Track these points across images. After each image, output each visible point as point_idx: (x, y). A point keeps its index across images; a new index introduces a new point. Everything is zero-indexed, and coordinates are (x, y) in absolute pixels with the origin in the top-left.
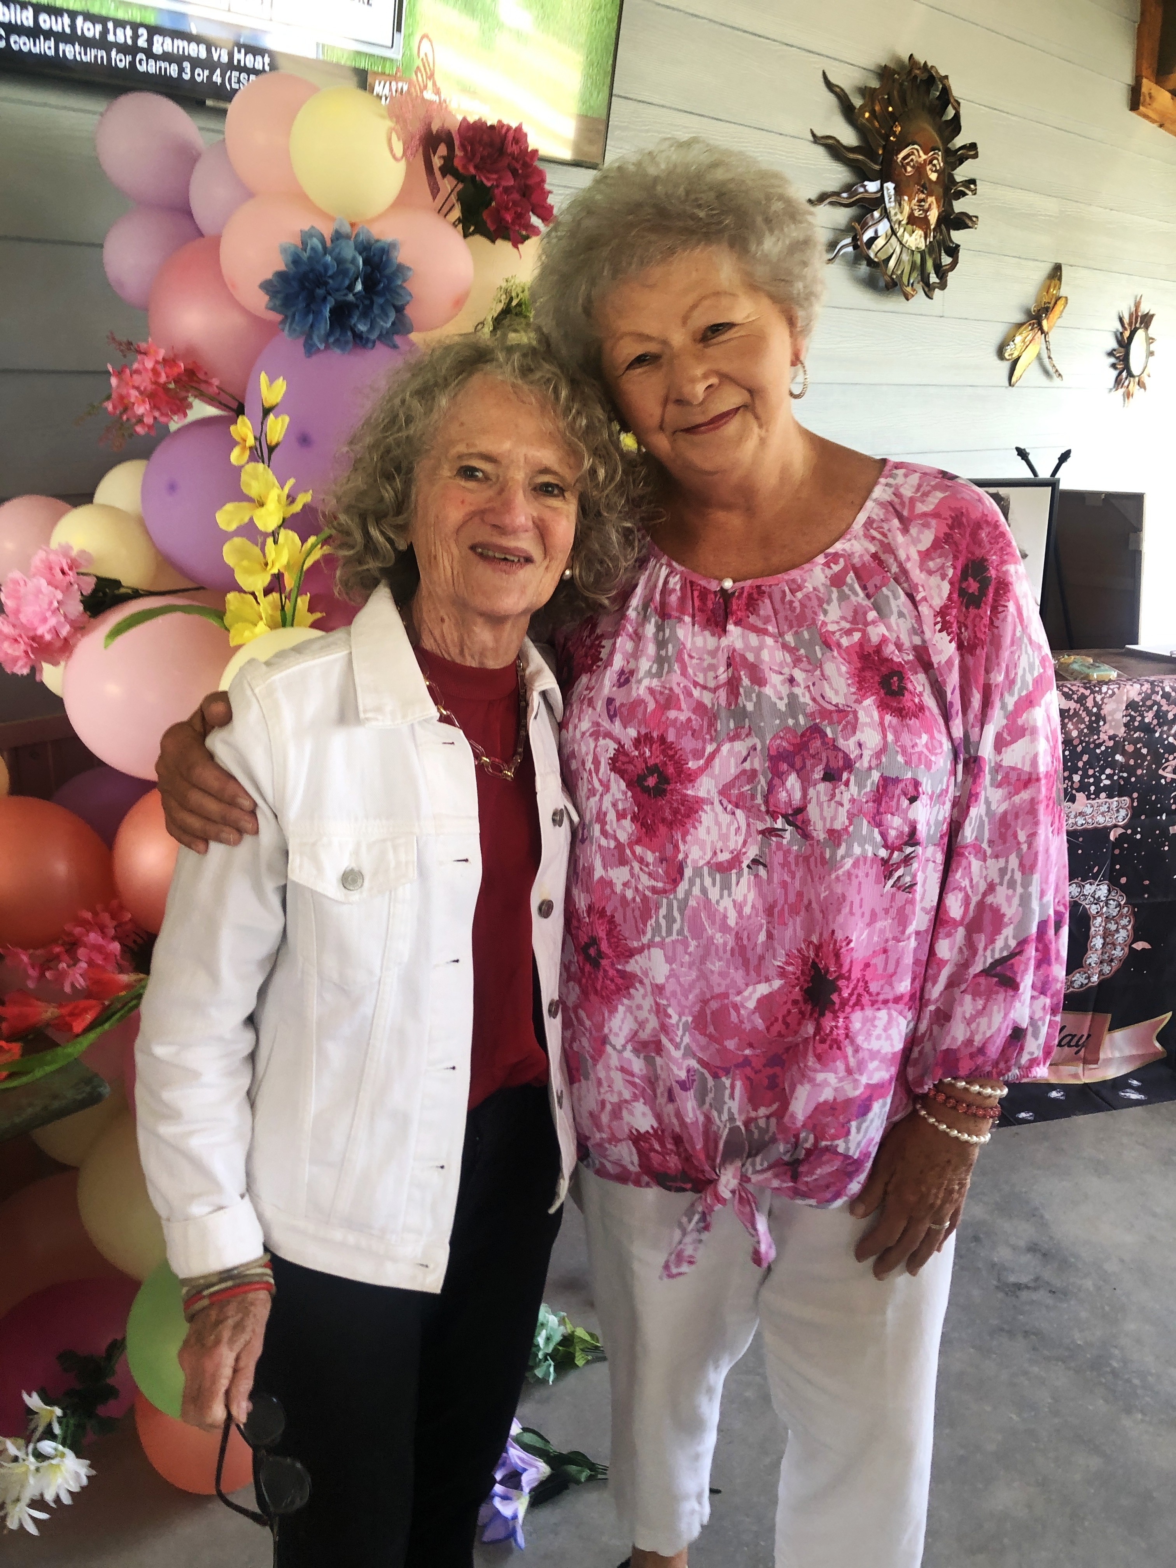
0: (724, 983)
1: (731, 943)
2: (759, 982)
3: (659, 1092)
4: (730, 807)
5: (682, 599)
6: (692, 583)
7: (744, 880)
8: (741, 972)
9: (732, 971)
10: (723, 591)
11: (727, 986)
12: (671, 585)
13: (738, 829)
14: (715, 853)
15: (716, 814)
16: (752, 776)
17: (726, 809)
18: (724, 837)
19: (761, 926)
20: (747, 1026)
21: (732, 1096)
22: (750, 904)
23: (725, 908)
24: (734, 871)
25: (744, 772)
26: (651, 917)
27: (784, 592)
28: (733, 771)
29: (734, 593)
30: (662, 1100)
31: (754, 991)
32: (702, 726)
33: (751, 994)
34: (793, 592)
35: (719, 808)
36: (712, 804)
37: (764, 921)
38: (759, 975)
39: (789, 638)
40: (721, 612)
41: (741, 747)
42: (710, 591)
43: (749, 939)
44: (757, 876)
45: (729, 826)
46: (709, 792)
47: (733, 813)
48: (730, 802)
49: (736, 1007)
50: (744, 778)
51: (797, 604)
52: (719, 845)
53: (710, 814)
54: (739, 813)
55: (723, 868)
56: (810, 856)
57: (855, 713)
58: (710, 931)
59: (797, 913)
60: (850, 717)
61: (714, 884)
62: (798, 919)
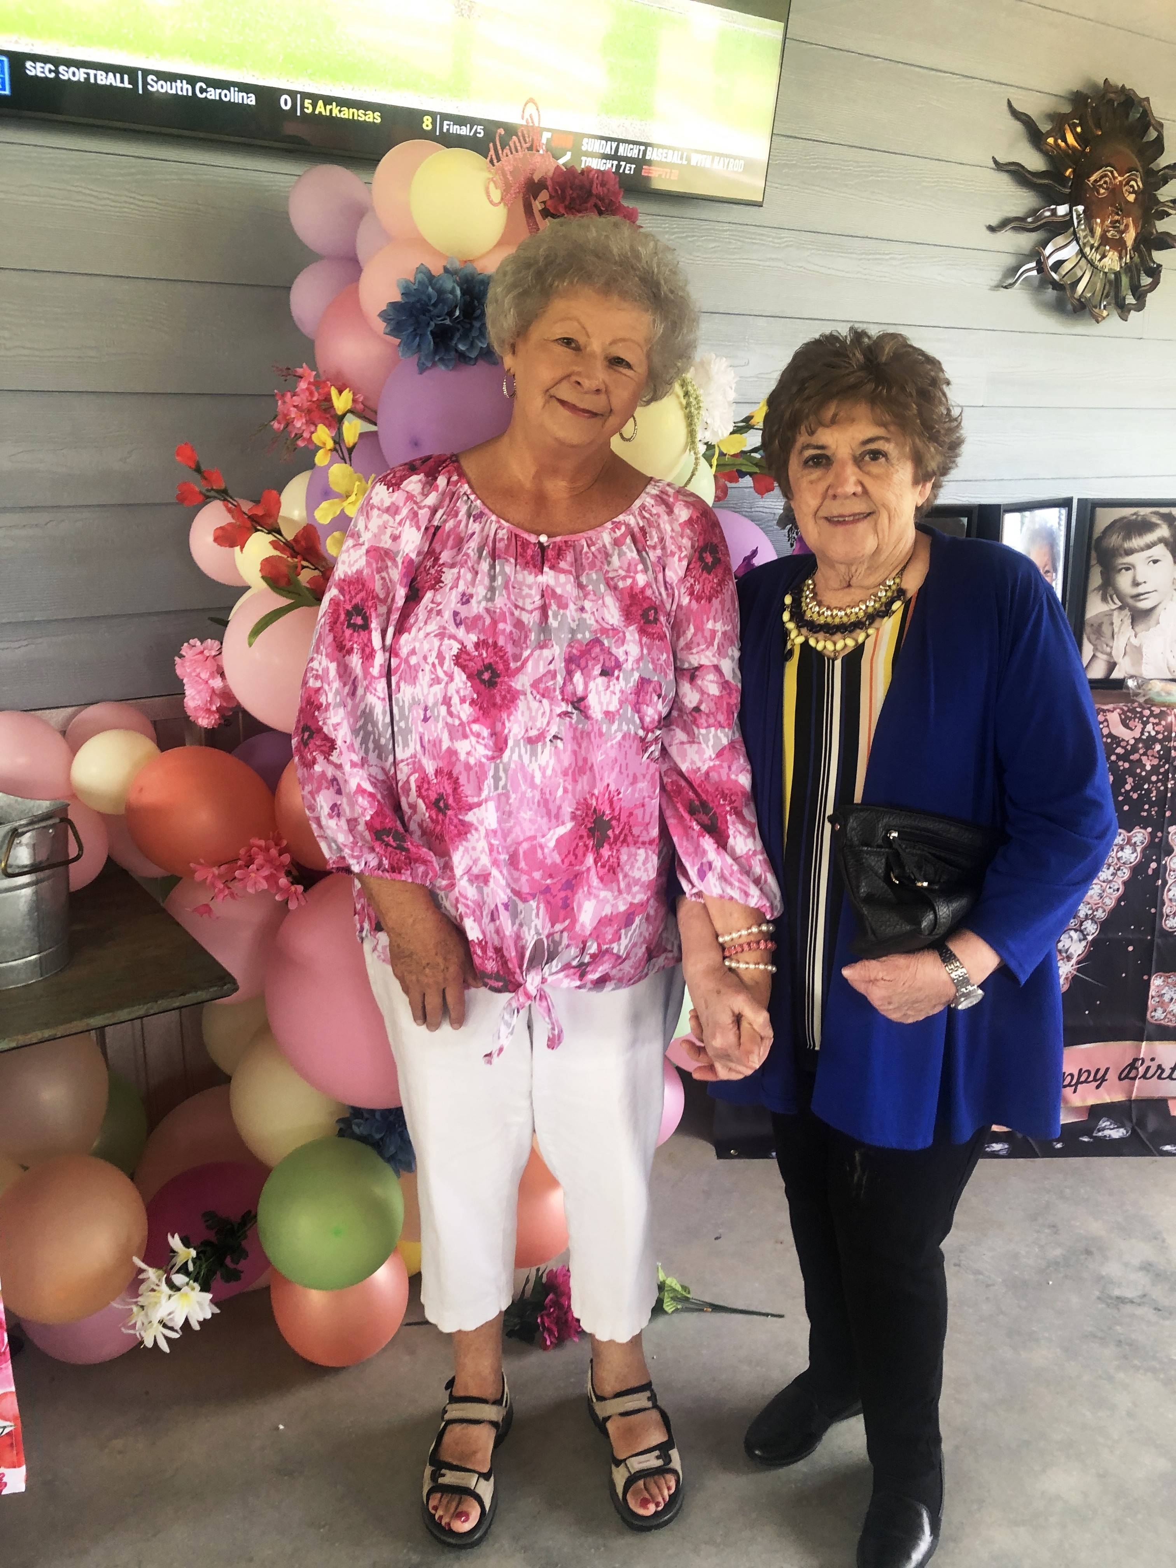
0: (534, 827)
1: (537, 797)
2: (558, 826)
3: (484, 914)
4: (538, 696)
5: (508, 546)
6: (516, 536)
7: (547, 751)
8: (545, 819)
9: (539, 819)
10: (540, 544)
11: (536, 830)
12: (500, 536)
13: (544, 713)
14: (527, 730)
15: (528, 702)
16: (554, 674)
17: (535, 698)
18: (533, 719)
19: (559, 784)
20: (549, 861)
21: (537, 915)
22: (550, 768)
23: (533, 770)
24: (540, 744)
25: (549, 672)
26: (487, 778)
27: (582, 546)
28: (541, 671)
29: (549, 546)
30: (486, 919)
31: (554, 833)
32: (520, 638)
33: (552, 836)
34: (589, 546)
35: (530, 698)
36: (526, 694)
37: (561, 781)
38: (557, 821)
39: (583, 579)
40: (539, 558)
41: (548, 653)
42: (530, 543)
43: (550, 794)
44: (556, 747)
45: (537, 710)
46: (523, 685)
47: (541, 702)
48: (538, 693)
49: (541, 846)
50: (549, 676)
51: (591, 555)
52: (530, 724)
53: (525, 702)
54: (545, 701)
55: (531, 741)
56: (591, 732)
57: (624, 632)
58: (523, 787)
59: (584, 773)
60: (621, 634)
61: (526, 752)
62: (585, 777)
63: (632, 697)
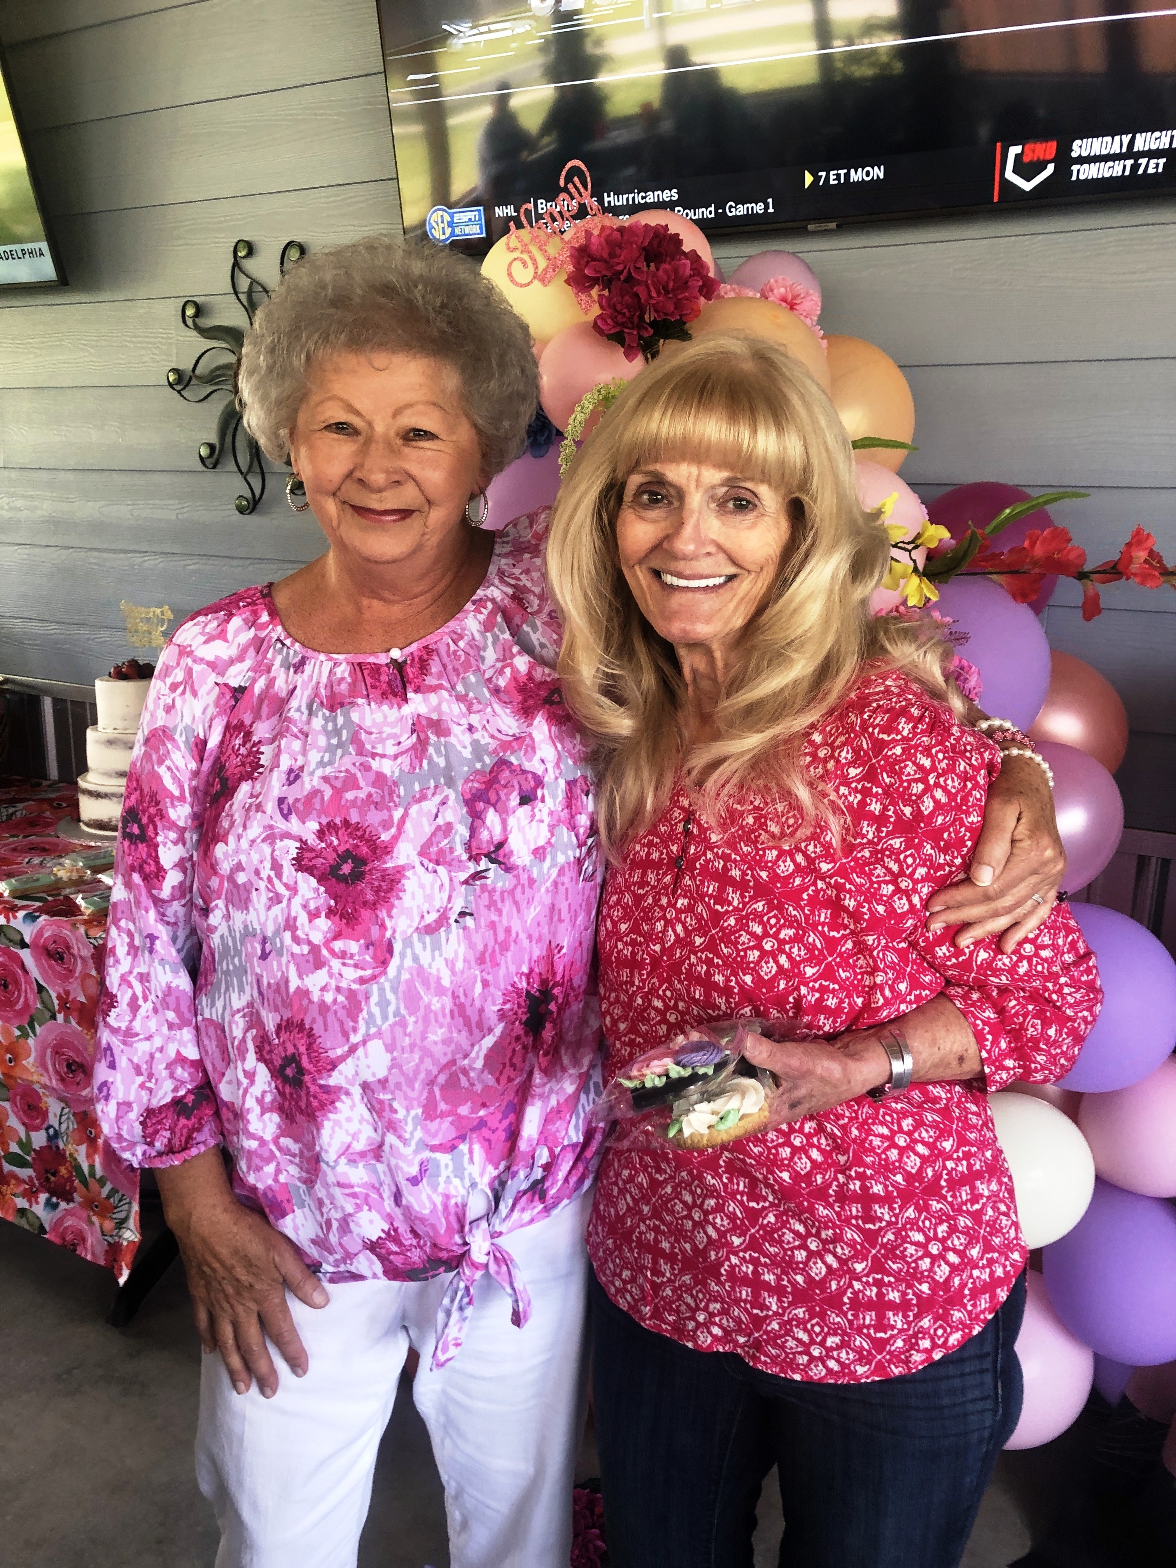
0: (449, 1051)
1: (449, 1005)
2: (484, 1036)
4: (431, 866)
6: (360, 665)
7: (453, 936)
8: (464, 1034)
9: (454, 1034)
10: (394, 662)
11: (454, 1053)
12: (337, 676)
13: (441, 885)
14: (422, 917)
15: (419, 877)
17: (427, 869)
18: (429, 898)
19: (475, 977)
20: (479, 1087)
21: (471, 1161)
22: (461, 958)
23: (437, 970)
24: (442, 930)
25: (438, 828)
26: (361, 1010)
27: (447, 645)
28: (427, 830)
29: (405, 661)
31: (479, 1049)
32: (383, 797)
33: (477, 1053)
34: (456, 642)
35: (420, 871)
36: (413, 869)
38: (481, 1030)
39: (459, 688)
40: (398, 682)
41: (429, 805)
42: (380, 666)
43: (466, 995)
44: (465, 928)
45: (432, 884)
46: (406, 858)
47: (436, 872)
49: (465, 1071)
52: (426, 908)
55: (429, 930)
56: (515, 887)
57: (530, 735)
58: (426, 999)
59: (507, 949)
60: (528, 741)
61: (425, 948)
62: (509, 954)
63: (564, 815)
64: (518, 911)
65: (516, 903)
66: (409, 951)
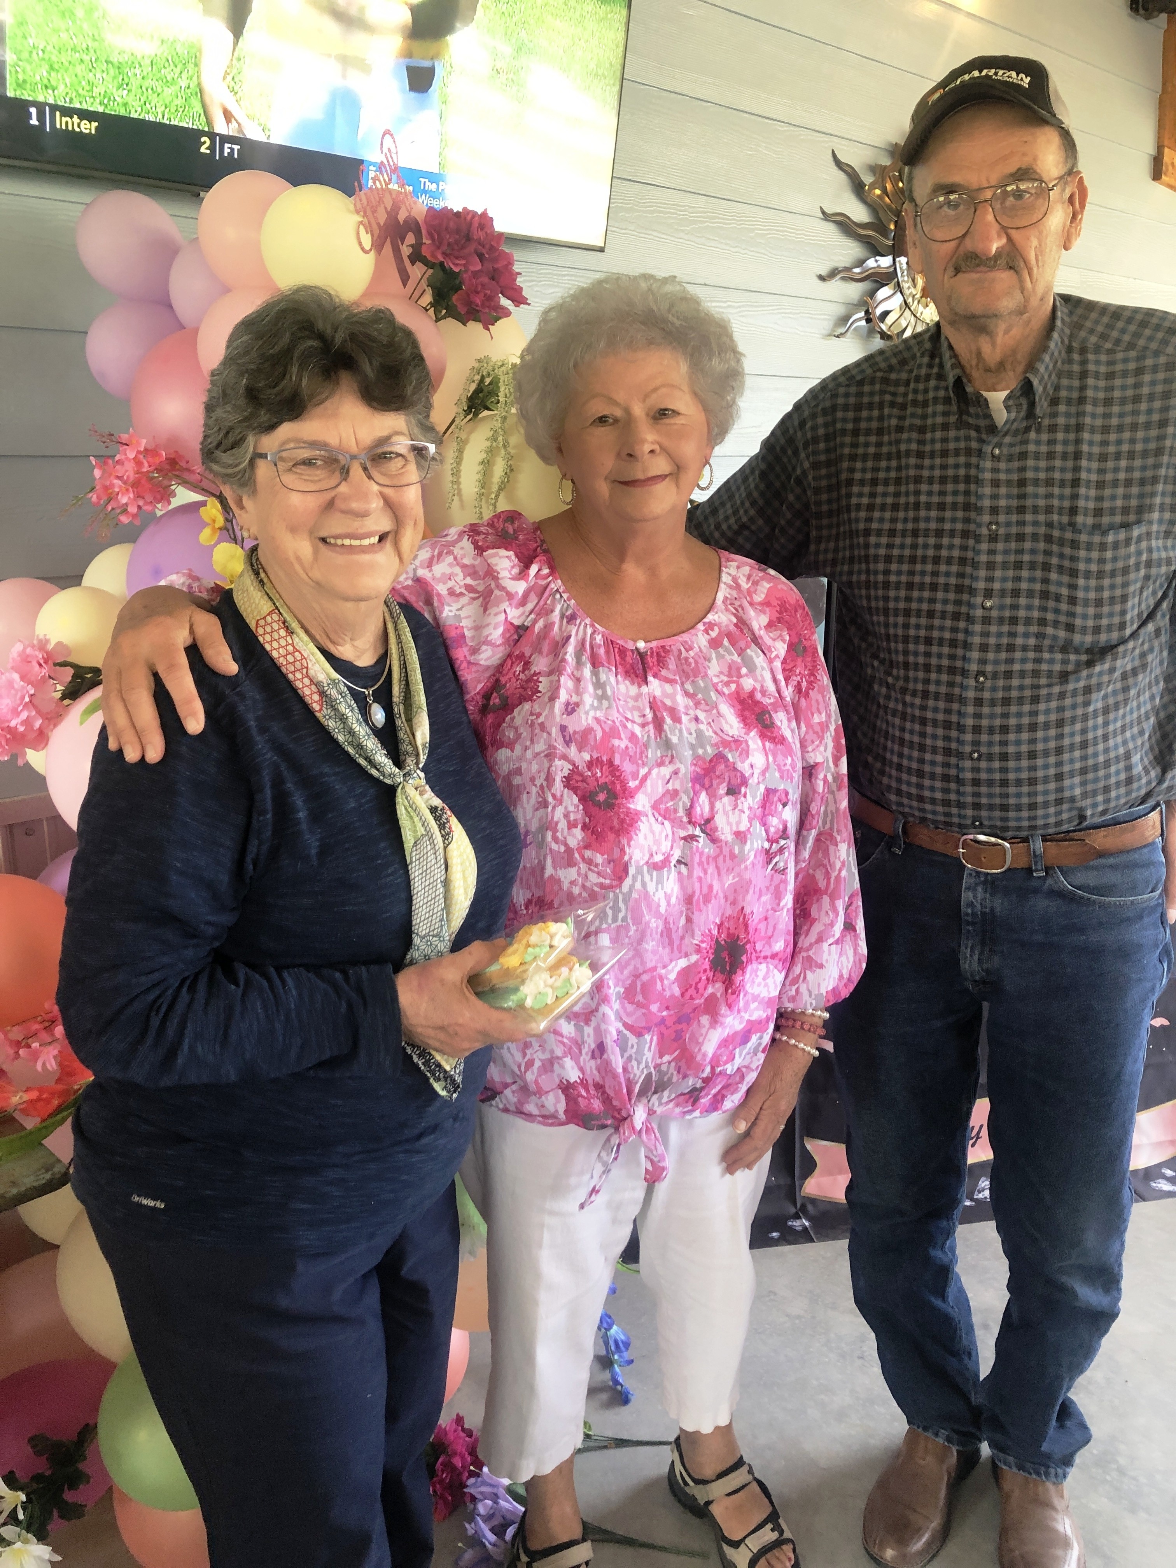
0: (655, 958)
1: (661, 926)
2: (679, 958)
3: (584, 1051)
4: (660, 819)
5: (606, 653)
6: (612, 642)
7: (672, 877)
8: (667, 950)
9: (660, 948)
10: (638, 651)
11: (656, 962)
12: (597, 641)
13: (667, 836)
14: (652, 855)
15: (650, 825)
16: (674, 794)
17: (657, 820)
18: (657, 842)
19: (682, 912)
20: (668, 993)
21: (650, 1049)
22: (677, 896)
23: (659, 899)
24: (665, 869)
25: (668, 791)
27: (680, 651)
28: (660, 790)
29: (646, 652)
30: (586, 1057)
31: (676, 965)
32: (636, 754)
34: (687, 651)
35: (652, 819)
36: (646, 816)
37: (684, 909)
38: (680, 952)
39: (689, 687)
40: (640, 666)
41: (666, 771)
42: (628, 649)
43: (674, 923)
44: (680, 873)
45: (659, 833)
46: (643, 807)
47: (662, 823)
48: (659, 814)
49: (661, 978)
50: (669, 796)
51: (691, 660)
52: (654, 849)
53: (647, 824)
54: (666, 823)
55: (658, 867)
56: (718, 856)
57: (746, 742)
58: (647, 918)
59: (709, 901)
60: (744, 745)
61: (652, 880)
62: (710, 906)
63: (759, 812)
64: (719, 874)
65: (718, 868)
66: (640, 877)
